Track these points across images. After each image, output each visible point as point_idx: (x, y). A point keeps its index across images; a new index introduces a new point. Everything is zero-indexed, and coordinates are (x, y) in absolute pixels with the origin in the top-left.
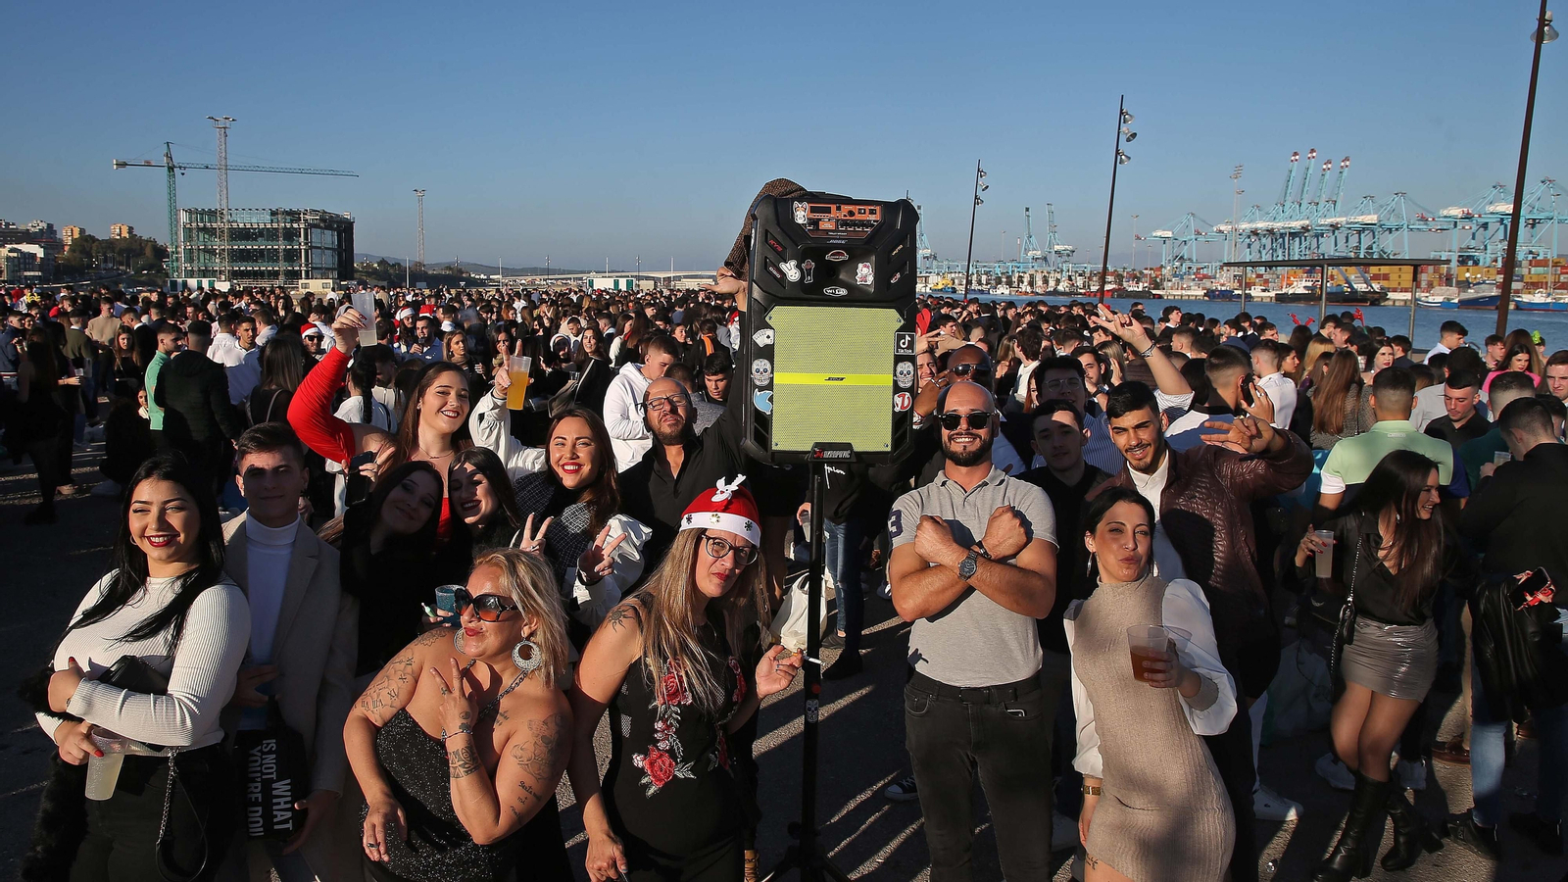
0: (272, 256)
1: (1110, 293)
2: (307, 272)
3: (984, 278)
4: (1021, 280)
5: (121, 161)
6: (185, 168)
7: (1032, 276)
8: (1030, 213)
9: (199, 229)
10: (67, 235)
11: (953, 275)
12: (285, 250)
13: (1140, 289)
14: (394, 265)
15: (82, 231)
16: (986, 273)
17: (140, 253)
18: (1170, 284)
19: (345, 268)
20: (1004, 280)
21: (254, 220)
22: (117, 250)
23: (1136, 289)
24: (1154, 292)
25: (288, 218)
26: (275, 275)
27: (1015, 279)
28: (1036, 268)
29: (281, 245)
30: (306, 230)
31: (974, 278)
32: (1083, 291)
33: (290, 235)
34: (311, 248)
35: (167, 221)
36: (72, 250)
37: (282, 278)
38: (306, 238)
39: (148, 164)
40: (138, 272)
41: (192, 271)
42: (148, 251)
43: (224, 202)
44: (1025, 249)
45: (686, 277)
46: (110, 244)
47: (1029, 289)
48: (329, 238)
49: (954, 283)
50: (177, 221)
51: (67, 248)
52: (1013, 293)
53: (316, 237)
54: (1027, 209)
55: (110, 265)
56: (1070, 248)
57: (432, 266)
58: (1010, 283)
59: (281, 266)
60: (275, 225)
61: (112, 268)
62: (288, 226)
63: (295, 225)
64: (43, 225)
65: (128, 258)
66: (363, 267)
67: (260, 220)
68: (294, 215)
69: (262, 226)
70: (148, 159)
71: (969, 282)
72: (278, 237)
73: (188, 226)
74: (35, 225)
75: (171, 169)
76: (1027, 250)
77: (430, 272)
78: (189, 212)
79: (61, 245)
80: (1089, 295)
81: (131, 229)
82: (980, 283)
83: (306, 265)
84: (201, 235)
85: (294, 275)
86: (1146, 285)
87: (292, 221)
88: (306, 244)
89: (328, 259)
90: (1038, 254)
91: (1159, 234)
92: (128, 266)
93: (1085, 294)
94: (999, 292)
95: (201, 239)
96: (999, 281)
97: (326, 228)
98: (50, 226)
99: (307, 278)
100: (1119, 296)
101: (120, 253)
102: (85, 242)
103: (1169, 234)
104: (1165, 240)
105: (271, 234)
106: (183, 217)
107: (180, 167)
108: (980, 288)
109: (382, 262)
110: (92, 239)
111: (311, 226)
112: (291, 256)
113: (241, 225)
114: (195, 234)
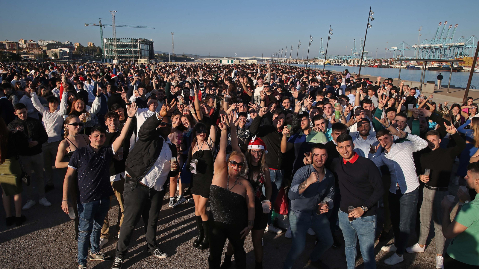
0: (130, 52)
1: (377, 66)
2: (140, 57)
3: (340, 61)
4: (351, 62)
5: (87, 24)
7: (354, 60)
8: (355, 41)
9: (110, 44)
10: (76, 45)
11: (330, 60)
12: (134, 50)
13: (386, 65)
14: (167, 55)
15: (80, 44)
16: (341, 59)
17: (96, 51)
18: (396, 63)
19: (151, 55)
20: (346, 61)
21: (125, 42)
22: (89, 50)
23: (385, 65)
24: (390, 66)
25: (135, 41)
26: (131, 58)
27: (349, 61)
28: (356, 58)
29: (133, 49)
30: (140, 45)
31: (337, 60)
32: (369, 65)
33: (135, 46)
34: (141, 50)
35: (101, 42)
36: (77, 50)
37: (133, 59)
38: (140, 47)
39: (95, 25)
40: (95, 57)
41: (108, 56)
42: (98, 50)
43: (115, 36)
45: (249, 59)
46: (88, 48)
47: (353, 64)
48: (147, 47)
49: (330, 62)
50: (104, 42)
51: (76, 49)
52: (348, 65)
53: (143, 47)
54: (355, 40)
55: (88, 54)
56: (367, 52)
57: (179, 55)
58: (347, 63)
59: (133, 55)
60: (131, 43)
61: (88, 55)
62: (135, 43)
63: (137, 43)
64: (69, 43)
65: (93, 52)
66: (159, 55)
67: (127, 42)
68: (136, 40)
69: (127, 43)
70: (94, 23)
71: (335, 62)
72: (132, 46)
73: (106, 43)
74: (67, 42)
75: (101, 26)
76: (354, 52)
77: (178, 57)
78: (106, 39)
79: (74, 48)
80: (371, 67)
81: (93, 44)
82: (338, 62)
83: (140, 55)
84: (110, 46)
85: (137, 58)
86: (388, 64)
87: (136, 42)
88: (140, 49)
89: (147, 53)
90: (357, 53)
91: (393, 48)
92: (93, 54)
94: (344, 65)
95: (110, 47)
96: (344, 62)
97: (145, 44)
98: (71, 43)
99: (140, 59)
100: (380, 67)
101: (90, 50)
102: (81, 47)
103: (396, 48)
104: (394, 50)
105: (130, 46)
106: (105, 41)
107: (104, 26)
108: (338, 64)
109: (164, 54)
110: (82, 47)
111: (141, 43)
112: (136, 52)
113: (121, 43)
114: (108, 46)
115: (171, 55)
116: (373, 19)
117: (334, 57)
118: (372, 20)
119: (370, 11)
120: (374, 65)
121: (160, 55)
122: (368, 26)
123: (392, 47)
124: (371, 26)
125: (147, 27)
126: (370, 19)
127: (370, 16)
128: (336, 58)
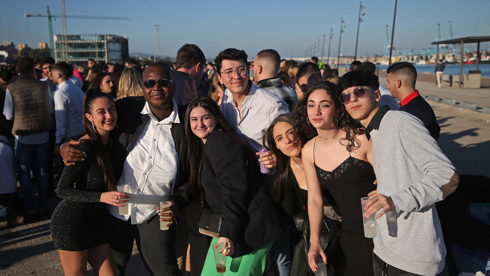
0: (93, 55)
1: (473, 62)
3: (415, 57)
5: (28, 14)
6: (56, 17)
9: (62, 44)
11: (400, 56)
12: (98, 52)
20: (424, 58)
25: (100, 38)
27: (429, 57)
29: (97, 50)
30: (107, 43)
31: (410, 57)
33: (101, 45)
34: (110, 51)
35: (49, 41)
38: (107, 47)
39: (40, 16)
47: (434, 62)
48: (118, 46)
50: (53, 40)
52: (428, 64)
53: (112, 46)
54: (439, 25)
58: (427, 59)
60: (94, 41)
62: (100, 41)
63: (102, 41)
68: (102, 37)
69: (89, 42)
70: (40, 13)
71: (408, 59)
72: (95, 46)
73: (57, 42)
75: (50, 17)
78: (58, 36)
82: (413, 59)
88: (107, 49)
94: (421, 63)
95: (63, 48)
96: (421, 58)
97: (116, 42)
105: (92, 45)
106: (55, 38)
107: (54, 17)
111: (109, 42)
112: (101, 55)
114: (60, 46)
117: (407, 53)
120: (467, 61)
125: (119, 18)
128: (410, 54)
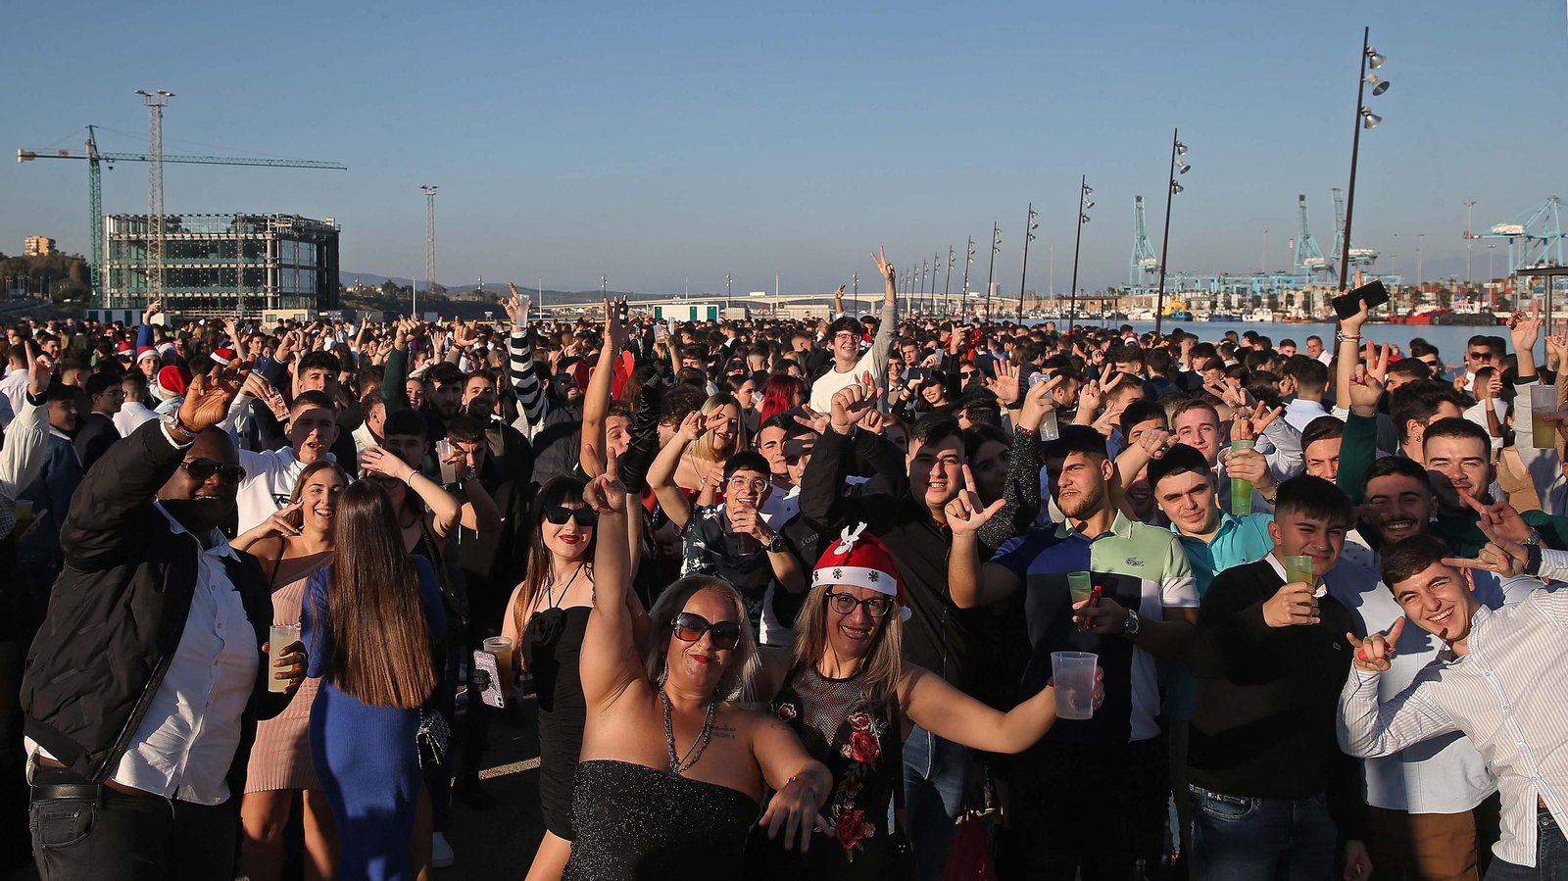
0: (228, 278)
1: (1428, 318)
2: (274, 300)
3: (1235, 299)
4: (1290, 300)
5: (27, 151)
6: (113, 160)
7: (1307, 295)
8: (1305, 203)
9: (131, 242)
11: (1188, 295)
12: (245, 270)
13: (1476, 311)
14: (404, 290)
16: (1242, 291)
17: (63, 274)
18: (1527, 303)
19: (327, 293)
20: (1265, 300)
21: (205, 230)
22: (31, 271)
23: (1469, 311)
24: (1498, 315)
25: (251, 226)
26: (231, 303)
27: (1282, 299)
28: (1315, 283)
29: (240, 263)
30: (274, 243)
31: (1220, 298)
32: (1386, 315)
33: (252, 249)
34: (281, 266)
35: (89, 232)
37: (240, 309)
38: (274, 253)
39: (64, 155)
40: (58, 301)
41: (120, 298)
42: (73, 272)
43: (158, 205)
44: (1300, 256)
45: (791, 303)
46: (23, 263)
47: (1301, 314)
48: (307, 253)
49: (1189, 306)
50: (102, 231)
52: (1278, 320)
53: (287, 251)
54: (1302, 198)
55: (21, 292)
56: (1369, 252)
57: (457, 291)
58: (1273, 306)
59: (241, 292)
60: (232, 236)
61: (24, 296)
62: (250, 237)
63: (260, 236)
65: (46, 281)
66: (362, 293)
67: (214, 230)
68: (258, 223)
69: (215, 237)
70: (64, 148)
71: (1214, 305)
72: (236, 252)
73: (116, 238)
75: (95, 161)
76: (1302, 257)
77: (453, 299)
78: (117, 218)
80: (1395, 322)
81: (52, 243)
82: (1228, 305)
83: (274, 290)
84: (134, 250)
85: (258, 304)
86: (1485, 304)
87: (255, 231)
88: (274, 261)
89: (306, 281)
90: (1319, 262)
91: (1502, 229)
92: (46, 292)
93: (1388, 320)
94: (1256, 318)
95: (134, 255)
96: (1257, 302)
97: (301, 239)
99: (275, 307)
100: (1443, 323)
101: (36, 275)
103: (1519, 229)
104: (1512, 238)
105: (227, 249)
106: (110, 226)
107: (107, 159)
108: (1228, 313)
109: (389, 285)
111: (280, 237)
112: (254, 278)
113: (187, 237)
114: (124, 249)
115: (420, 289)
116: (1385, 85)
117: (1207, 283)
118: (1376, 93)
119: (1366, 52)
120: (1410, 313)
121: (369, 290)
122: (1362, 118)
123: (1495, 224)
124: (1378, 119)
125: (312, 165)
126: (1368, 90)
127: (1369, 76)
128: (1215, 287)
